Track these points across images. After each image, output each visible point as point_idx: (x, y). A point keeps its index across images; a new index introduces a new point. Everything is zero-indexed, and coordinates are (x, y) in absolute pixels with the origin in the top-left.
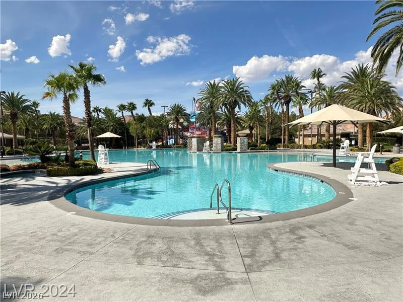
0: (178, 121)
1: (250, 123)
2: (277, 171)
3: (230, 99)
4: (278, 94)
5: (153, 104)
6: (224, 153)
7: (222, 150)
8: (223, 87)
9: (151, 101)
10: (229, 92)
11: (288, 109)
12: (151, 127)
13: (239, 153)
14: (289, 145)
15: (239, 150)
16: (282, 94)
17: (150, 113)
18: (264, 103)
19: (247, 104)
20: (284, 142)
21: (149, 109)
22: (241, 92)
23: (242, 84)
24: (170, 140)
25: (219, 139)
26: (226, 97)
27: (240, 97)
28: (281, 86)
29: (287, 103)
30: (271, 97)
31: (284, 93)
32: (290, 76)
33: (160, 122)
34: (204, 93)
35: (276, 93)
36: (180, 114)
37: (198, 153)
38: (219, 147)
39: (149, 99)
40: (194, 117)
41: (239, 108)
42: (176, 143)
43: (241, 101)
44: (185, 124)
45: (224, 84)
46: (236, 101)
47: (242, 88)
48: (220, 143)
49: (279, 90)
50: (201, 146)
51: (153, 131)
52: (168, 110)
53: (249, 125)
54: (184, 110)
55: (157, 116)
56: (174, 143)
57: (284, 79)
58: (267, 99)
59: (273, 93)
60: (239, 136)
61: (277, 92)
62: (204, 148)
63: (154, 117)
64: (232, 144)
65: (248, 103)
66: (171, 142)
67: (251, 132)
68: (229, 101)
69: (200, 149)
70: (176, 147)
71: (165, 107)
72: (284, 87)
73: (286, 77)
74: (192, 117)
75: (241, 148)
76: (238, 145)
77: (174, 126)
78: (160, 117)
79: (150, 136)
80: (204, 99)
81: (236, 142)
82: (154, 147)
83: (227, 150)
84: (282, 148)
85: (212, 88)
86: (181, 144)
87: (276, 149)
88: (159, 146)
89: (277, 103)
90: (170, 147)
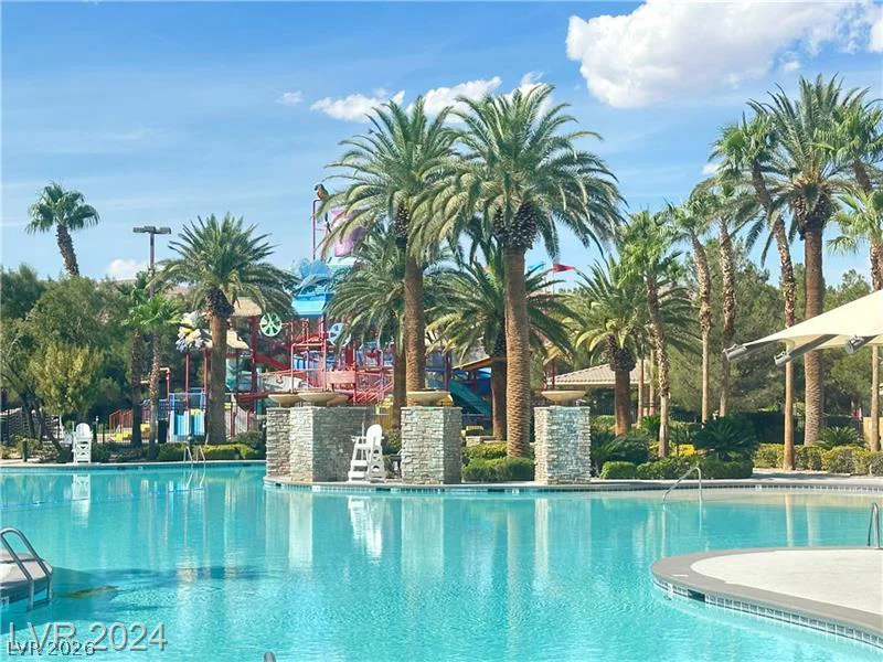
0: (223, 309)
1: (616, 330)
2: (699, 597)
3: (500, 200)
4: (759, 181)
5: (87, 213)
6: (466, 493)
7: (452, 477)
8: (462, 134)
9: (76, 196)
10: (492, 159)
11: (816, 259)
12: (69, 338)
13: (542, 490)
14: (823, 453)
15: (542, 479)
16: (782, 179)
17: (72, 264)
18: (689, 223)
19: (590, 227)
20: (798, 437)
21: (65, 243)
22: (558, 162)
23: (561, 121)
24: (179, 412)
25: (437, 415)
26: (475, 189)
27: (552, 192)
28: (773, 137)
29: (811, 227)
30: (728, 191)
31: (794, 171)
32: (826, 83)
33: (125, 314)
34: (363, 162)
35: (748, 174)
36: (234, 275)
37: (317, 488)
38: (436, 460)
39: (68, 188)
40: (320, 289)
41: (552, 247)
42: (215, 430)
43: (558, 211)
44: (269, 327)
45: (470, 121)
46: (528, 209)
47: (563, 143)
48: (440, 435)
49: (763, 156)
50: (335, 451)
51: (78, 364)
52: (169, 251)
53: (612, 339)
54: (260, 254)
55: (110, 284)
56: (201, 429)
57: (795, 97)
58: (703, 204)
59: (734, 174)
60: (548, 403)
61: (757, 170)
62: (354, 463)
63: (90, 284)
64: (509, 445)
65: (593, 220)
66: (186, 425)
67: (623, 377)
68: (492, 210)
69: (329, 469)
70: (209, 456)
71: (153, 231)
72: (796, 143)
73: (806, 88)
74: (310, 288)
75: (555, 465)
76: (541, 447)
77: (204, 336)
78: (125, 289)
79: (63, 390)
80: (360, 197)
81: (527, 433)
82: (82, 455)
83: (478, 476)
84: (786, 469)
85: (406, 137)
86: (242, 439)
87: (749, 475)
88: (113, 447)
89: (758, 227)
90: (175, 455)
